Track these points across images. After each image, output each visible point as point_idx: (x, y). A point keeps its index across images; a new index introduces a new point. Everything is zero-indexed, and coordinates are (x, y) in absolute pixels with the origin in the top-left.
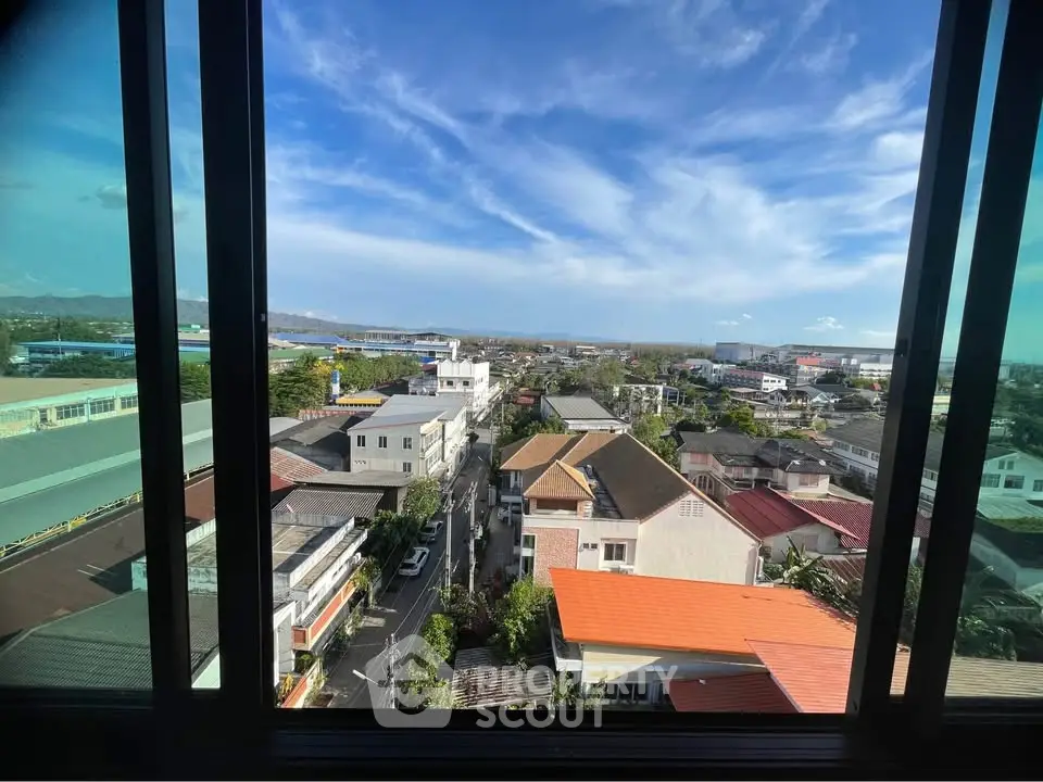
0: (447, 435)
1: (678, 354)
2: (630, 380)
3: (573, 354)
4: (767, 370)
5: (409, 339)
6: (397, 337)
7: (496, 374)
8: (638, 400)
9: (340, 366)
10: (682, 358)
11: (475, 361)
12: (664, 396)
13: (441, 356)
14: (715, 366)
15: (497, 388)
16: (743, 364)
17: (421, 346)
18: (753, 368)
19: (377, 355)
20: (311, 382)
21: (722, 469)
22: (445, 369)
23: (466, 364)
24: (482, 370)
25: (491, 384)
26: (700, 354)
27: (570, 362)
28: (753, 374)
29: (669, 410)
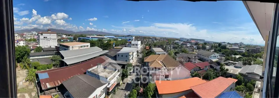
0: (134, 55)
1: (174, 39)
2: (167, 45)
3: (156, 39)
4: (188, 43)
5: (126, 36)
6: (124, 36)
7: (142, 43)
8: (168, 48)
9: (115, 42)
10: (175, 40)
11: (138, 41)
12: (173, 47)
13: (132, 40)
14: (180, 42)
15: (142, 46)
16: (184, 42)
17: (128, 38)
18: (186, 42)
19: (121, 40)
20: (110, 45)
21: (183, 60)
22: (133, 42)
23: (136, 41)
24: (139, 42)
25: (141, 45)
26: (177, 39)
27: (155, 41)
28: (186, 43)
29: (173, 50)
